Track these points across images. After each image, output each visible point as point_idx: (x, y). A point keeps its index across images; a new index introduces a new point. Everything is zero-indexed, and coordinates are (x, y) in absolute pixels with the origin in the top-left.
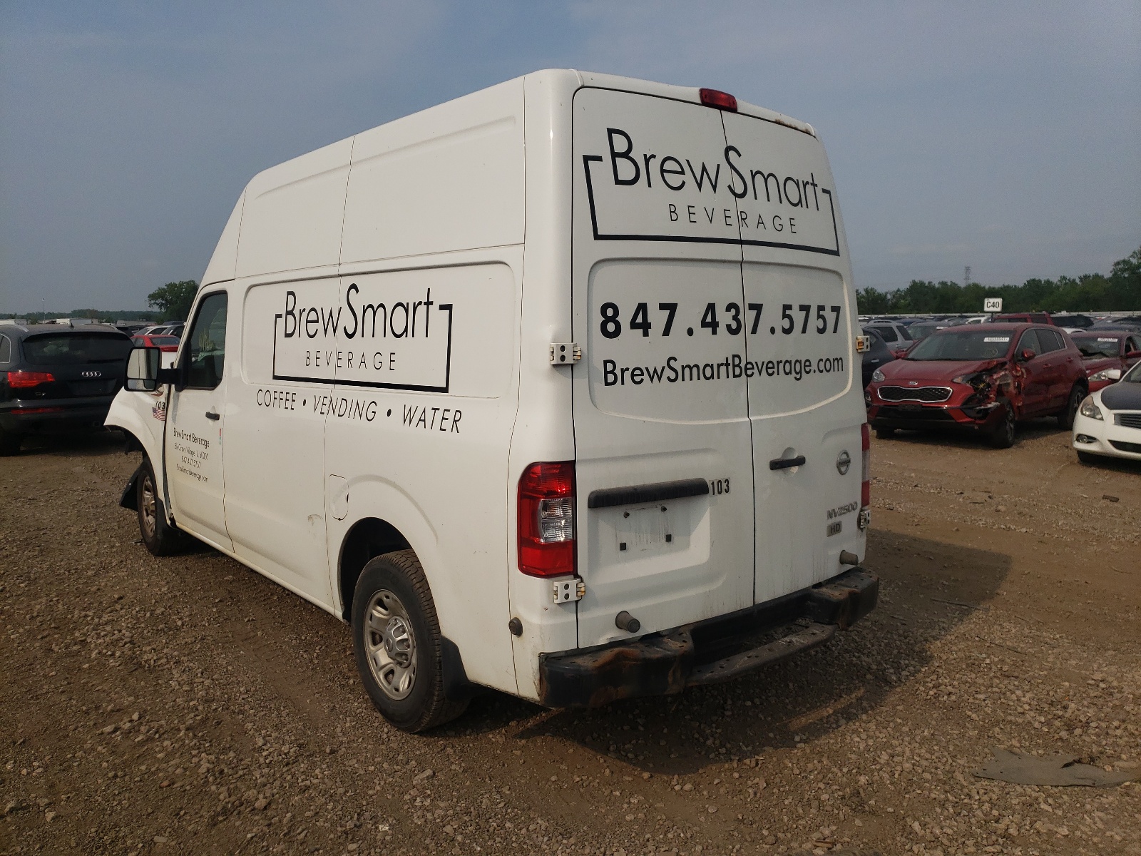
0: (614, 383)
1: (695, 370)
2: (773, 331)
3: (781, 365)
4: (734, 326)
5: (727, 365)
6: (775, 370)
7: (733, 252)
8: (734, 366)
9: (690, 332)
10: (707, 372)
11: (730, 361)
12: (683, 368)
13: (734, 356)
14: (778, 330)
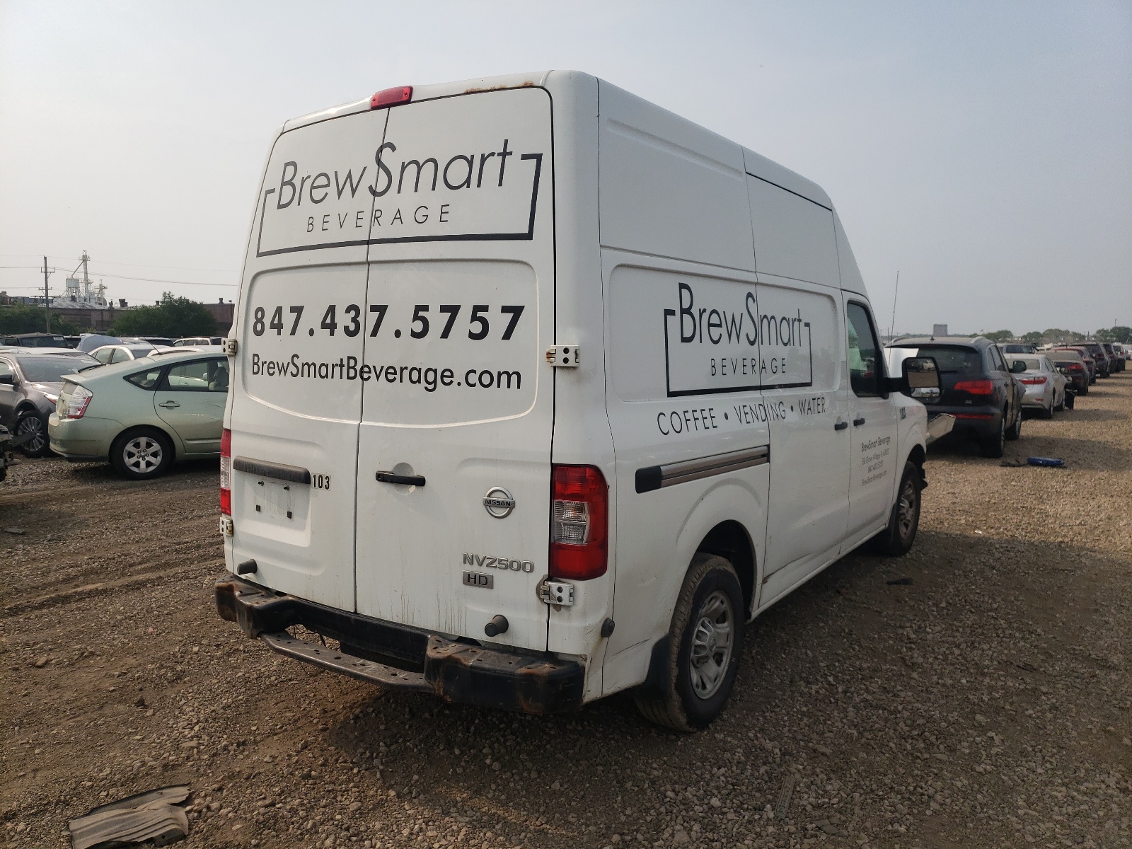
0: (257, 373)
1: (312, 368)
2: (398, 334)
3: (406, 373)
4: (352, 327)
5: (342, 366)
6: (398, 377)
7: (358, 253)
8: (349, 368)
9: (311, 332)
10: (322, 371)
11: (345, 363)
12: (303, 365)
13: (349, 358)
14: (406, 334)
